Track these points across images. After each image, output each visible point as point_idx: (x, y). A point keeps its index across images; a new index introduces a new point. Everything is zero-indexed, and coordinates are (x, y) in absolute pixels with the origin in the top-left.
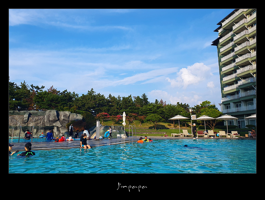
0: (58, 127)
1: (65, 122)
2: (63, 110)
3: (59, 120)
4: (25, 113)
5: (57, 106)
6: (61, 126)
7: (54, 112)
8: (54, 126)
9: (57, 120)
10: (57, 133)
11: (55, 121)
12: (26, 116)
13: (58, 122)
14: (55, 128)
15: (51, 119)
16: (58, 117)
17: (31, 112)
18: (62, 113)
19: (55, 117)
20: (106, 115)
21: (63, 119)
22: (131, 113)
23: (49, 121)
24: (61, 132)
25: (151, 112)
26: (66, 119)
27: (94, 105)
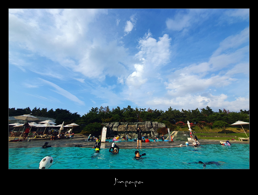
0: (152, 132)
1: (156, 129)
2: (154, 121)
3: (152, 127)
4: (136, 124)
5: (151, 119)
6: (154, 131)
7: (149, 123)
8: (151, 131)
10: (153, 136)
12: (136, 125)
14: (151, 132)
16: (152, 126)
17: (139, 123)
18: (153, 123)
19: (150, 125)
20: (182, 123)
21: (155, 127)
22: (200, 121)
24: (155, 135)
25: (217, 120)
26: (156, 126)
27: (174, 117)
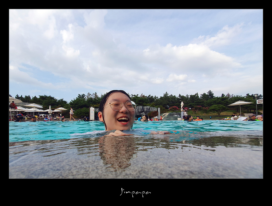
1: (147, 112)
5: (143, 104)
7: (141, 107)
9: (143, 112)
11: (142, 112)
13: (144, 113)
15: (139, 111)
18: (145, 107)
20: (176, 108)
22: (196, 106)
23: (139, 112)
25: (215, 104)
